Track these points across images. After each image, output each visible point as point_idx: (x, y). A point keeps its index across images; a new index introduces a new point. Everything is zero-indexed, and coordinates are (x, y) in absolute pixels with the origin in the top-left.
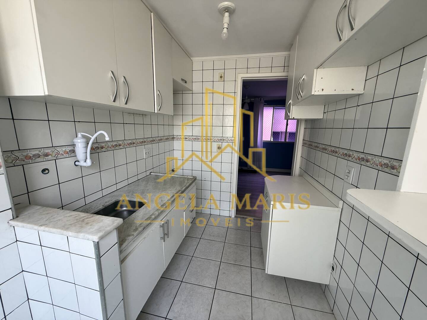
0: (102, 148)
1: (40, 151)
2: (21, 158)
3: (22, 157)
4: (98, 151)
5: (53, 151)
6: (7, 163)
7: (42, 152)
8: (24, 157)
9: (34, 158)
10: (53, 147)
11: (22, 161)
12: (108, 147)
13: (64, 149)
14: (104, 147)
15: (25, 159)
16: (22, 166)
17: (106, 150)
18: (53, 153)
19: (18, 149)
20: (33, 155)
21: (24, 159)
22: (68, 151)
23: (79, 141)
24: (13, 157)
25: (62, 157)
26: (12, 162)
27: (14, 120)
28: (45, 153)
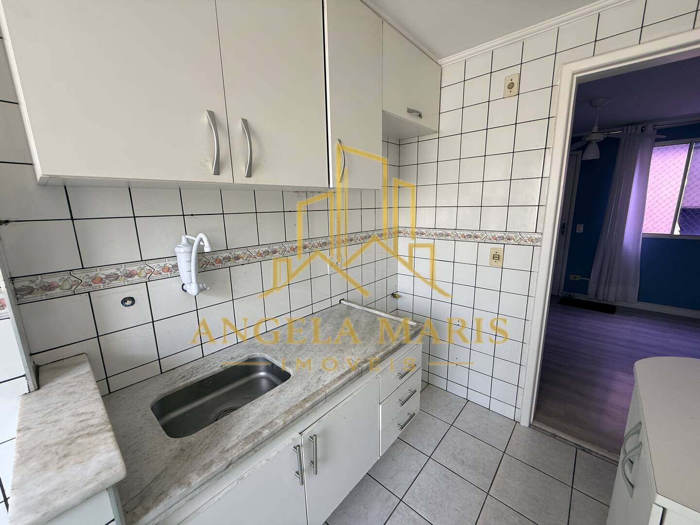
0: (237, 258)
1: (119, 270)
2: (86, 282)
3: (88, 281)
4: (229, 264)
5: (143, 269)
6: (61, 289)
7: (122, 270)
8: (90, 280)
9: (107, 281)
10: (142, 261)
11: (87, 285)
12: (250, 256)
13: (162, 264)
14: (241, 257)
15: (92, 283)
16: (87, 294)
17: (246, 262)
18: (143, 271)
19: (82, 268)
20: (106, 276)
21: (90, 283)
22: (171, 266)
23: (182, 250)
24: (72, 281)
25: (159, 277)
26: (71, 288)
27: (74, 221)
28: (128, 272)
